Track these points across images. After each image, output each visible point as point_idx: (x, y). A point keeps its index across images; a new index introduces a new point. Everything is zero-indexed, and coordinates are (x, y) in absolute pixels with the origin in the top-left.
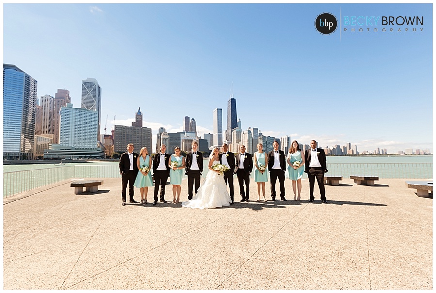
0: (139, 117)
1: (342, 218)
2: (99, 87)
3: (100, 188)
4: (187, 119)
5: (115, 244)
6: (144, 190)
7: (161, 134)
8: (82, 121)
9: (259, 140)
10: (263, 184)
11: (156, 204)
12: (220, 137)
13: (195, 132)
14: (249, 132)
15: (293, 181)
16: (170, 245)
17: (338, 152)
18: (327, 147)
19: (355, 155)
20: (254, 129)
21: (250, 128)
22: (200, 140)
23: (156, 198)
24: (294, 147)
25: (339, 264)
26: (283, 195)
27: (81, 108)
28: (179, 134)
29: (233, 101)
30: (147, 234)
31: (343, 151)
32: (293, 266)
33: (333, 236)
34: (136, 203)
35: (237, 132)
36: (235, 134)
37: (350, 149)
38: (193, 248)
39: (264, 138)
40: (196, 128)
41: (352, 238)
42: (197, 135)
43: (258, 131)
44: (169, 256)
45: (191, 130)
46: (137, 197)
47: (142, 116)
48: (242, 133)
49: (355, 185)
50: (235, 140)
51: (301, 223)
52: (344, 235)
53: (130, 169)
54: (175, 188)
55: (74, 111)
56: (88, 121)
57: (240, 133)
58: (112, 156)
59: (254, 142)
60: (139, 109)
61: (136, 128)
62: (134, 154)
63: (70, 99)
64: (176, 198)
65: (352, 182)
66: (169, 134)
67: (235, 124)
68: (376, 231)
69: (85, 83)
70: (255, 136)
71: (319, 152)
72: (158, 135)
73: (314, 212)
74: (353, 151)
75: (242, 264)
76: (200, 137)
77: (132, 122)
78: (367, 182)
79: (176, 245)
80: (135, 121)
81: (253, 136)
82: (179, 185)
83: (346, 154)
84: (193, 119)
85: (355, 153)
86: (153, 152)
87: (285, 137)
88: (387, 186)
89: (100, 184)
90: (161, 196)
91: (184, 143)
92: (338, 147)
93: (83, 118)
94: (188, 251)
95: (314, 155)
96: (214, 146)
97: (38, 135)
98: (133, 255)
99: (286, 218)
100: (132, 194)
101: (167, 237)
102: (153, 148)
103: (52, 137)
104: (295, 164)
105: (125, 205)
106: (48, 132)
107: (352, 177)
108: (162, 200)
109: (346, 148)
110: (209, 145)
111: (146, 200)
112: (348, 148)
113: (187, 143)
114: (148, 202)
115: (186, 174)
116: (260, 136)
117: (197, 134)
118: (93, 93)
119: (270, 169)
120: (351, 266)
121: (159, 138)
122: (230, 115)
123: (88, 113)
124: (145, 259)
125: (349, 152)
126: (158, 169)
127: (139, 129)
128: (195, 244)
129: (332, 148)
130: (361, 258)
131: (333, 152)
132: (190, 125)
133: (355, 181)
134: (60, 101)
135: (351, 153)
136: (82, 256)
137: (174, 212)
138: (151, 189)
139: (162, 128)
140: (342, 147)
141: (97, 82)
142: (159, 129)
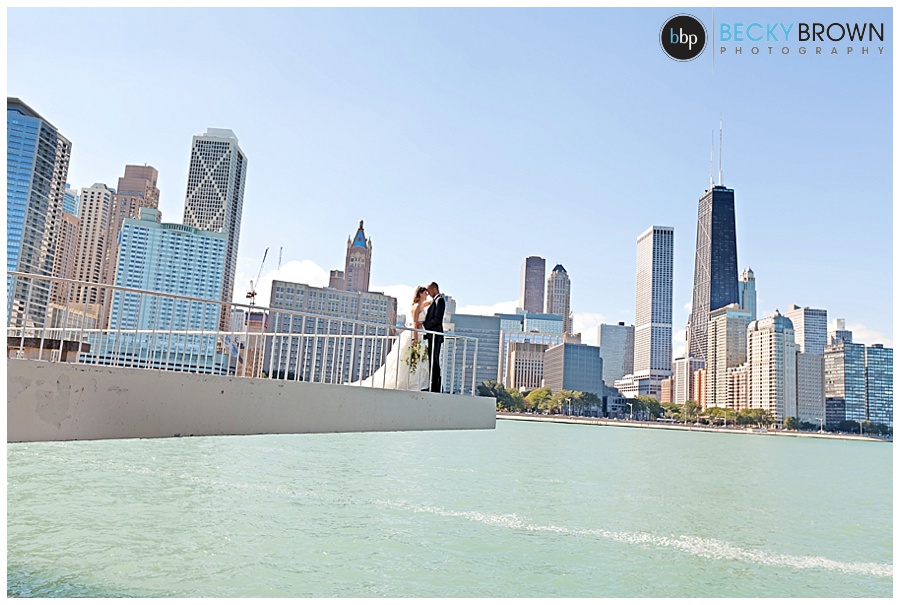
0: (358, 255)
2: (240, 157)
4: (535, 264)
8: (179, 263)
9: (829, 360)
12: (661, 339)
14: (783, 324)
20: (808, 312)
22: (570, 349)
27: (180, 222)
28: (495, 321)
29: (723, 201)
35: (729, 322)
36: (723, 328)
39: (855, 352)
42: (570, 329)
43: (826, 323)
45: (550, 310)
47: (368, 252)
48: (752, 327)
50: (722, 355)
55: (158, 232)
56: (194, 265)
57: (741, 328)
59: (803, 367)
60: (361, 229)
61: (341, 294)
63: (156, 195)
67: (726, 291)
69: (200, 145)
70: (809, 340)
77: (332, 271)
81: (799, 341)
84: (559, 268)
91: (513, 354)
93: (182, 254)
96: (636, 374)
97: (56, 306)
103: (94, 313)
106: (88, 298)
113: (526, 356)
117: (573, 323)
118: (221, 177)
122: (709, 255)
123: (197, 239)
132: (545, 289)
134: (129, 200)
141: (235, 140)
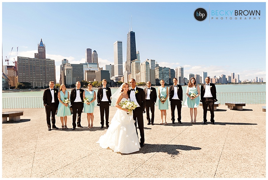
0: (41, 48)
1: (212, 134)
3: (22, 117)
4: (89, 50)
5: (54, 156)
6: (64, 119)
7: (64, 65)
9: (156, 71)
10: (165, 111)
11: (74, 129)
12: (120, 68)
13: (97, 64)
14: (147, 63)
15: (190, 108)
16: (94, 155)
17: (224, 81)
18: (215, 77)
19: (238, 83)
20: (152, 60)
21: (148, 60)
22: (102, 72)
23: (74, 124)
24: (192, 83)
25: (202, 160)
26: (179, 119)
28: (81, 66)
29: (132, 35)
30: (75, 150)
31: (228, 80)
32: (175, 162)
33: (203, 145)
34: (58, 128)
35: (136, 63)
36: (134, 65)
37: (234, 78)
38: (110, 156)
39: (160, 69)
40: (97, 60)
41: (214, 146)
42: (99, 67)
43: (155, 63)
44: (95, 161)
45: (93, 62)
46: (58, 124)
47: (44, 48)
48: (141, 64)
49: (228, 110)
50: (134, 71)
51: (183, 138)
52: (210, 144)
53: (52, 102)
54: (89, 117)
57: (138, 65)
58: (16, 86)
59: (151, 73)
60: (41, 41)
61: (40, 60)
62: (54, 89)
64: (91, 124)
65: (226, 108)
66: (72, 65)
67: (134, 56)
68: (231, 141)
70: (152, 67)
71: (211, 86)
72: (61, 66)
73: (194, 130)
74: (236, 80)
75: (143, 163)
76: (102, 68)
77: (35, 54)
78: (237, 107)
79: (98, 155)
80: (37, 53)
81: (150, 67)
82: (92, 114)
83: (230, 83)
84: (95, 51)
85: (237, 82)
86: (57, 83)
87: (179, 68)
88: (252, 110)
89: (21, 114)
90: (78, 123)
91: (86, 73)
92: (224, 76)
94: (107, 158)
95: (208, 88)
96: (115, 76)
98: (70, 162)
99: (173, 136)
100: (54, 122)
101: (91, 150)
102: (56, 79)
104: (191, 95)
105: (50, 130)
107: (226, 104)
108: (79, 125)
109: (231, 77)
110: (111, 76)
111: (66, 126)
112: (232, 77)
113: (90, 74)
114: (68, 128)
115: (98, 105)
116: (156, 67)
117: (99, 65)
119: (171, 99)
120: (209, 160)
121: (62, 69)
122: (130, 48)
124: (79, 164)
125: (233, 81)
126: (75, 102)
127: (42, 60)
128: (111, 154)
129: (219, 78)
130: (216, 156)
131: (219, 81)
132: (92, 56)
133: (229, 107)
135: (235, 82)
136: (34, 164)
137: (91, 134)
138: (70, 117)
139: (65, 60)
140: (227, 77)
142: (62, 61)
